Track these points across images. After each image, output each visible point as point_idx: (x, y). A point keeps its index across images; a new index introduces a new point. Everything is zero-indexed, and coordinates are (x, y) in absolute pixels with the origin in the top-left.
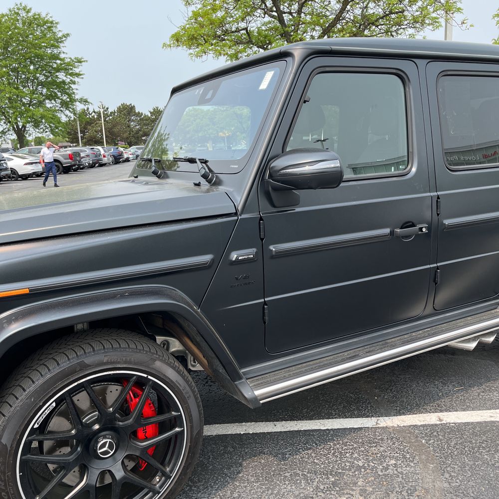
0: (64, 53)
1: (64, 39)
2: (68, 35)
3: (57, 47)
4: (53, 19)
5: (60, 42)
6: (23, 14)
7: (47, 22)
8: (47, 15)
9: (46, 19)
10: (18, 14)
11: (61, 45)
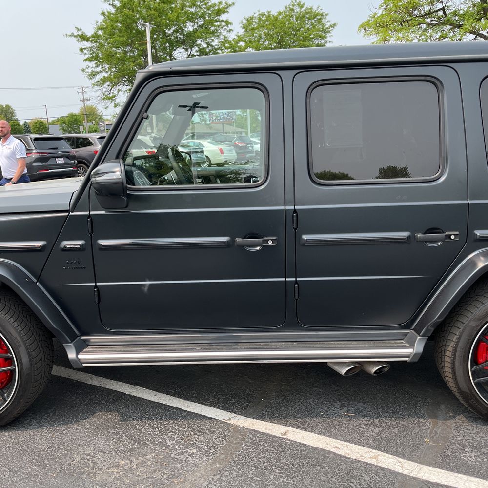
0: (330, 42)
1: (331, 29)
2: (335, 25)
3: (322, 37)
4: (323, 11)
5: (328, 32)
6: (297, 9)
7: (317, 14)
8: (318, 8)
9: (317, 11)
10: (292, 10)
11: (328, 35)
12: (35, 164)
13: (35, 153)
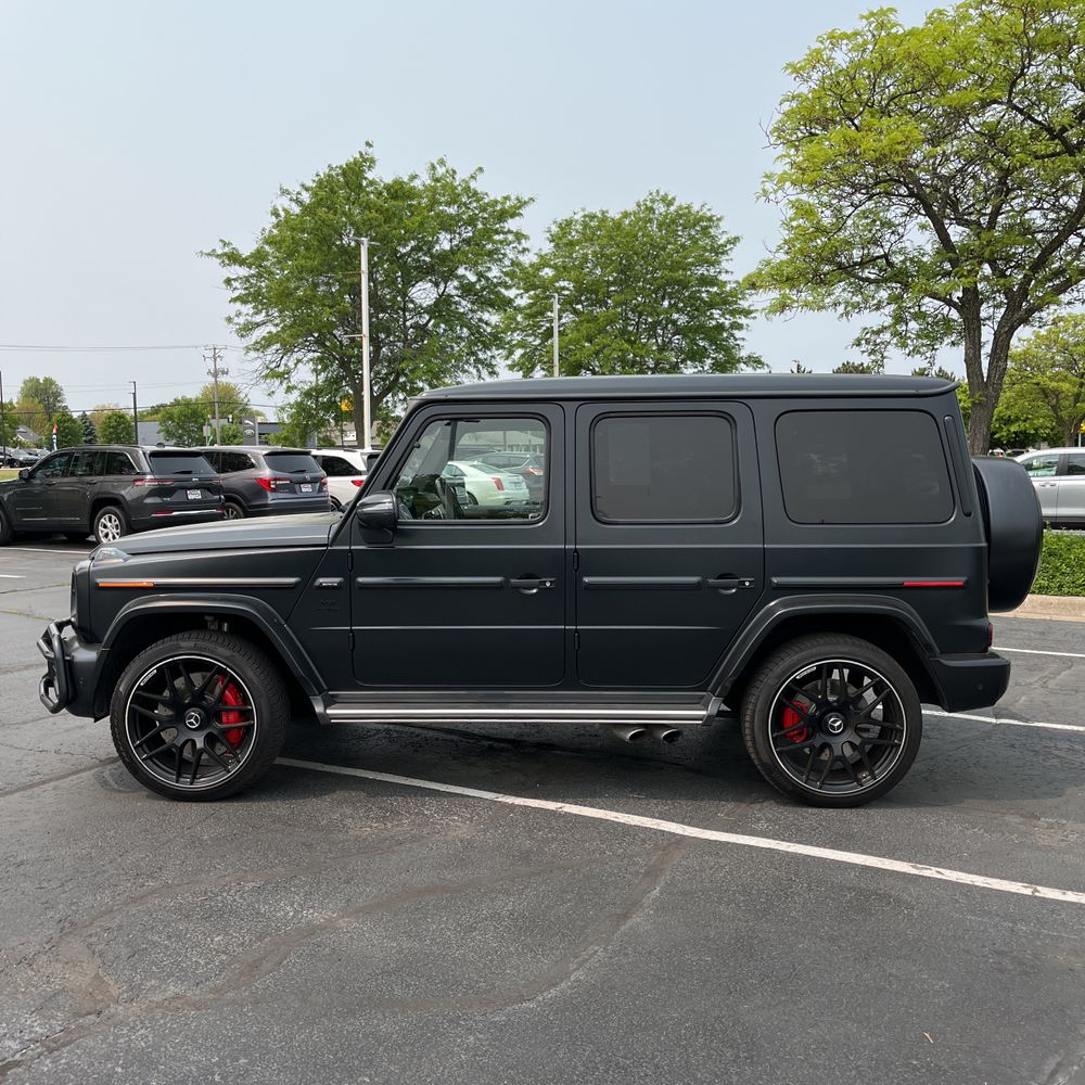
0: (727, 272)
1: (729, 247)
2: (736, 239)
3: (712, 264)
4: (713, 212)
5: (723, 253)
6: (661, 208)
7: (702, 219)
8: (703, 206)
9: (701, 214)
10: (651, 210)
11: (724, 257)
12: (149, 501)
13: (151, 480)
